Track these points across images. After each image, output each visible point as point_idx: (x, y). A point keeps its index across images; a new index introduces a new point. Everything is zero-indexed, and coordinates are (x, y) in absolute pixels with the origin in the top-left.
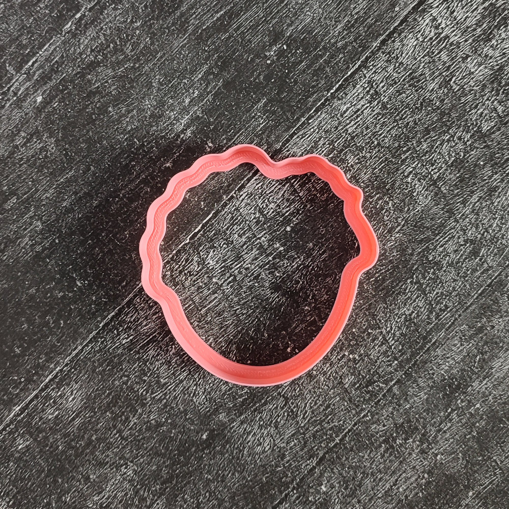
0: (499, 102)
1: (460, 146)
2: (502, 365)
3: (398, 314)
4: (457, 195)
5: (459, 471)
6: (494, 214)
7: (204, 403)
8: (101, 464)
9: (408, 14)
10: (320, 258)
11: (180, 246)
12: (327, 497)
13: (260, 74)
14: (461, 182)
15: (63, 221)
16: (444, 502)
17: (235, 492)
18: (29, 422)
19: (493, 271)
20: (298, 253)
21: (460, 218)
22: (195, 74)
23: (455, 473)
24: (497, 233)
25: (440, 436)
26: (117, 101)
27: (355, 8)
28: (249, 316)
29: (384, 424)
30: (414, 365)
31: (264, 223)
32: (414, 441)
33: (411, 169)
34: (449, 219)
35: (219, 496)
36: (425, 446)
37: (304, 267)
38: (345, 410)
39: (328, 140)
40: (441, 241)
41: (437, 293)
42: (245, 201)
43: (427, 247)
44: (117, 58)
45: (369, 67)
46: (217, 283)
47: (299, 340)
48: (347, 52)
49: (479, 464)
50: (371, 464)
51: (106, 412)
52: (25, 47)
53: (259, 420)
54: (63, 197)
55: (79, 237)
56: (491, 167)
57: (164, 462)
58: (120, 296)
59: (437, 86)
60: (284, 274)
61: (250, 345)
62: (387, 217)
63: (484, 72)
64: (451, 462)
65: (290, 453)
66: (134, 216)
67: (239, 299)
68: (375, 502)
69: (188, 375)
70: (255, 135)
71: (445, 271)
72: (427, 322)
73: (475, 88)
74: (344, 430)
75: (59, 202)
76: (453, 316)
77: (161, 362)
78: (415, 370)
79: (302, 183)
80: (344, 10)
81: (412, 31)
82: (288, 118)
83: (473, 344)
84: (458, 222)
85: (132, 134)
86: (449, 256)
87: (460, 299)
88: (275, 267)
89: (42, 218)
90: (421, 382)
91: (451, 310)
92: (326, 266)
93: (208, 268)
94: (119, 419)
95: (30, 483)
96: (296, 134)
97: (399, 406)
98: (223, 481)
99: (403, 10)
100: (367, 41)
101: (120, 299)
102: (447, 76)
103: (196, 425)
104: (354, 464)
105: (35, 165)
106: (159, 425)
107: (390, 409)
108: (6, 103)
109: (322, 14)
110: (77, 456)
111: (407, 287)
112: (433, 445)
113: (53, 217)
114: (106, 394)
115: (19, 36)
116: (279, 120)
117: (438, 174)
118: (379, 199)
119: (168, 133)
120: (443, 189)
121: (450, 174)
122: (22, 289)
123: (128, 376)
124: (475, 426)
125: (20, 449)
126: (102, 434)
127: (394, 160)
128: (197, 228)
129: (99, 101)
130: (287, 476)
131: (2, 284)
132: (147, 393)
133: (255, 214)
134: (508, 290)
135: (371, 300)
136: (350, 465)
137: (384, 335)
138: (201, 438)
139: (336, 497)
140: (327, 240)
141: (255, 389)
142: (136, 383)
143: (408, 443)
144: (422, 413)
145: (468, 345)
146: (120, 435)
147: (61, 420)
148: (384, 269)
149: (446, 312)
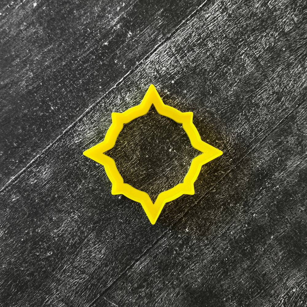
0: (295, 15)
1: (272, 39)
2: (292, 164)
3: (233, 132)
4: (269, 66)
5: (266, 224)
6: (291, 78)
8: (60, 211)
10: (190, 99)
11: (110, 89)
12: (189, 235)
14: (272, 60)
15: (45, 73)
16: (256, 241)
17: (136, 231)
18: (20, 185)
19: (289, 110)
20: (178, 96)
21: (271, 80)
23: (263, 225)
24: (291, 89)
25: (255, 203)
26: (79, 7)
28: (148, 130)
29: (223, 195)
30: (241, 161)
31: (159, 78)
32: (240, 205)
33: (244, 51)
34: (264, 80)
35: (127, 232)
36: (246, 208)
37: (181, 104)
39: (198, 33)
40: (260, 92)
41: (256, 121)
42: (149, 65)
43: (251, 95)
47: (176, 145)
49: (277, 220)
50: (215, 217)
51: (64, 181)
53: (151, 189)
54: (46, 59)
55: (54, 82)
56: (289, 51)
57: (96, 211)
58: (75, 116)
59: (260, 6)
61: (148, 147)
62: (229, 77)
64: (261, 218)
65: (168, 209)
66: (86, 71)
67: (143, 120)
70: (156, 29)
71: (261, 109)
72: (250, 137)
73: (282, 7)
74: (200, 197)
75: (43, 62)
76: (264, 135)
78: (242, 165)
79: (182, 57)
82: (175, 20)
83: (276, 151)
85: (87, 26)
86: (264, 101)
87: (269, 125)
89: (33, 71)
90: (245, 171)
91: (264, 131)
92: (193, 104)
93: (126, 102)
94: (71, 186)
95: (18, 221)
96: (179, 29)
98: (129, 224)
101: (75, 118)
104: (205, 217)
105: (31, 41)
106: (94, 190)
107: (227, 186)
108: (16, 6)
110: (46, 206)
111: (239, 117)
112: (251, 208)
113: (40, 70)
114: (65, 171)
116: (170, 21)
117: (259, 54)
118: (225, 67)
119: (107, 26)
120: (261, 63)
121: (266, 54)
122: (20, 110)
123: (77, 161)
124: (275, 198)
125: (14, 201)
126: (61, 194)
127: (234, 46)
128: (120, 79)
129: (69, 7)
130: (166, 222)
131: (9, 107)
132: (88, 171)
133: (154, 73)
134: (297, 121)
135: (218, 124)
136: (203, 218)
137: (225, 144)
138: (117, 199)
139: (194, 235)
140: (194, 89)
141: (150, 171)
142: (82, 165)
143: (237, 206)
144: (245, 189)
145: (273, 152)
146: (71, 195)
147: (38, 185)
148: (226, 107)
149: (261, 132)
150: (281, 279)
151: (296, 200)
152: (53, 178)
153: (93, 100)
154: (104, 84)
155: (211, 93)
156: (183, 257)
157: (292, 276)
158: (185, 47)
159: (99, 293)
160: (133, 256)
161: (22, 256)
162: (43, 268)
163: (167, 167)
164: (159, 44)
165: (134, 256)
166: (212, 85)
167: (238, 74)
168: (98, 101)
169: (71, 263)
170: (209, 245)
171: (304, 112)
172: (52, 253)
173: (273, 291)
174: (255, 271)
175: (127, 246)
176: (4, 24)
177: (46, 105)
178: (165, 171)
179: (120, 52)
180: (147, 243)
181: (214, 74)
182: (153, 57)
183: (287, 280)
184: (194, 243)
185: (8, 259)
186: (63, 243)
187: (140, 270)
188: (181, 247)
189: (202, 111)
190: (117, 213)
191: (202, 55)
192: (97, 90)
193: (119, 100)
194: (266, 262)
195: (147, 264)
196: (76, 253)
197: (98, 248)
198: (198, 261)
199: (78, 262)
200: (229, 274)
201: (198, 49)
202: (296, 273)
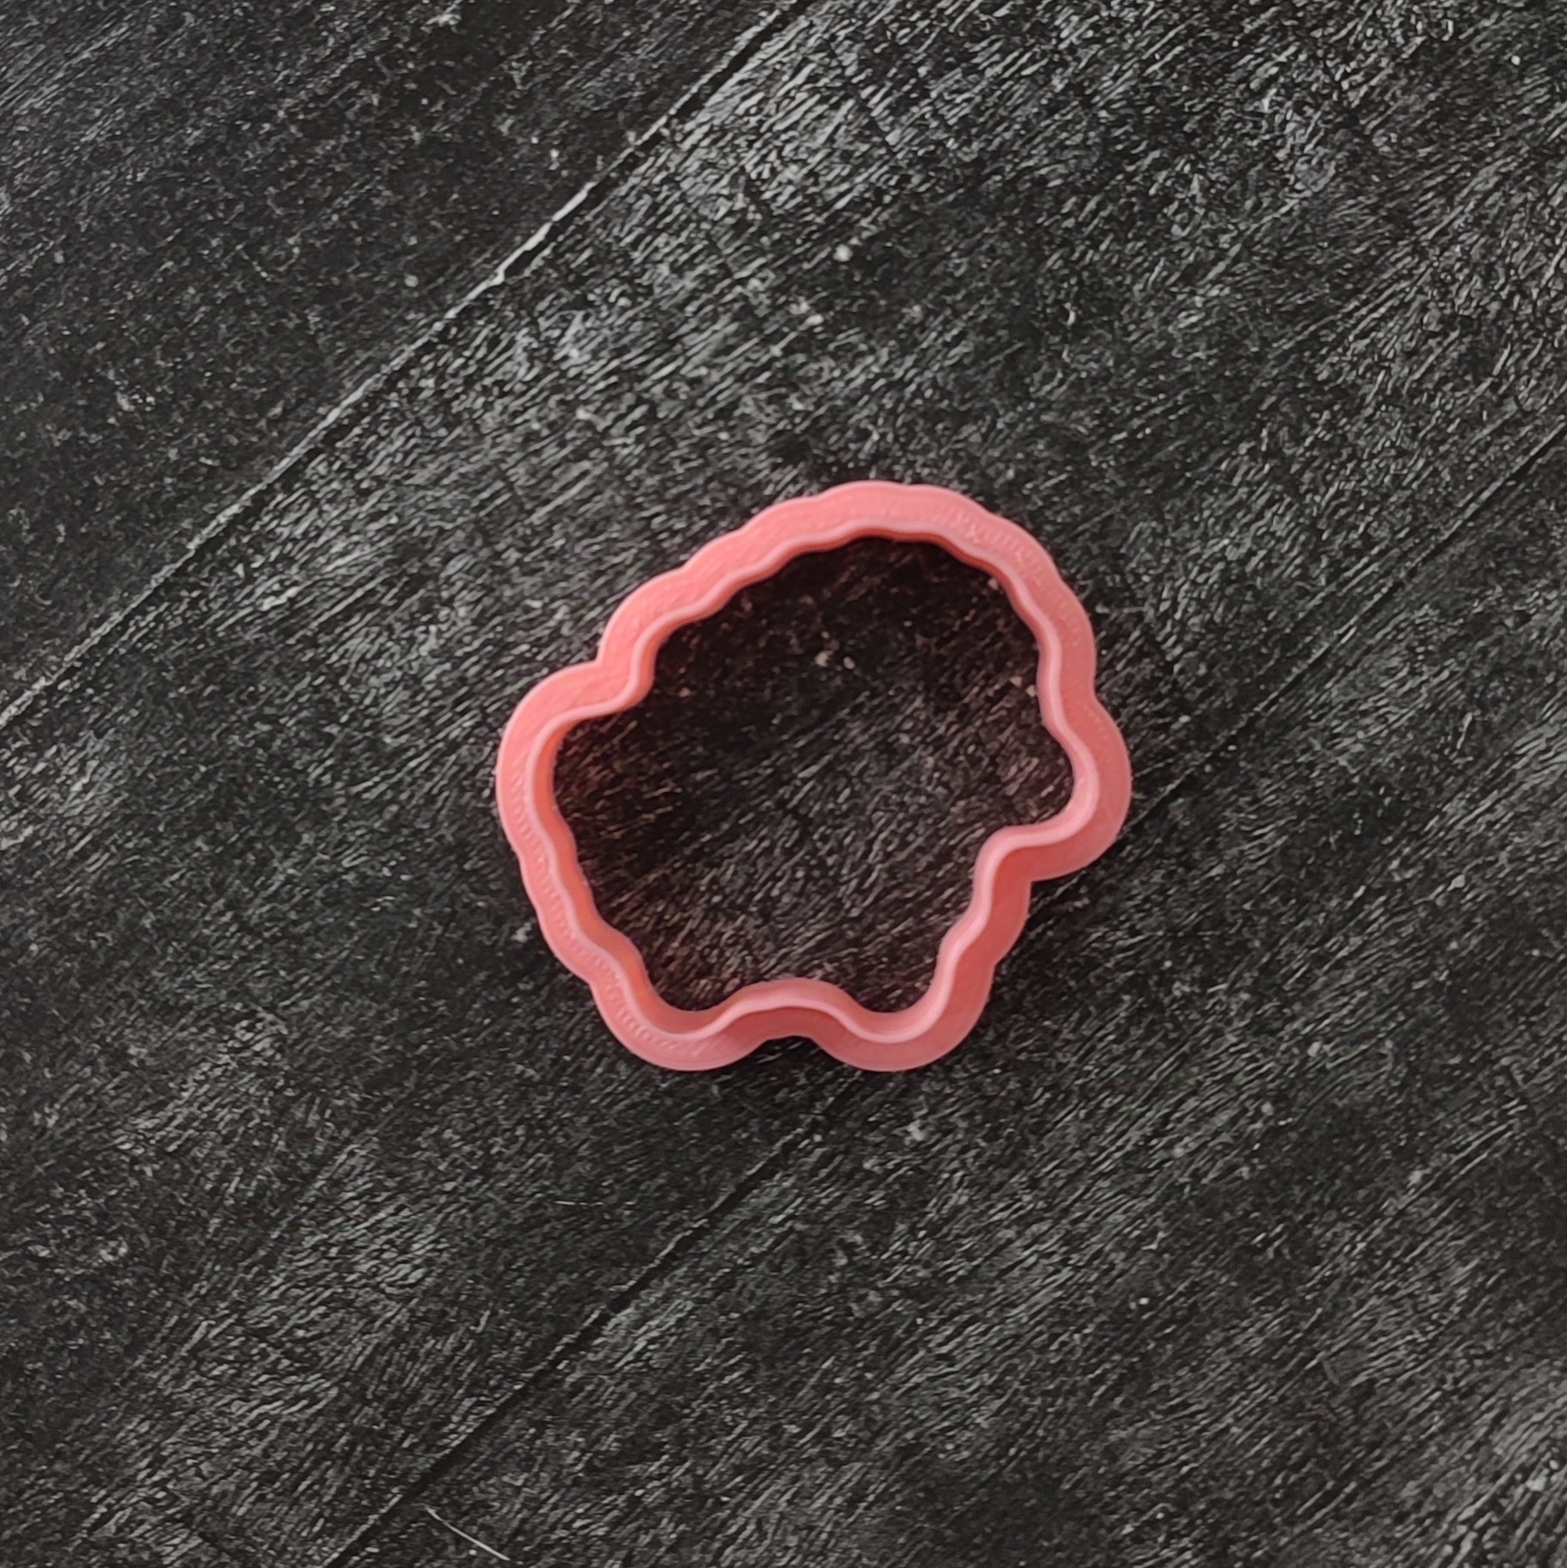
2: (1547, 750)
3: (1198, 556)
4: (1426, 163)
5: (1380, 1100)
6: (1551, 236)
8: (168, 1011)
10: (945, 357)
11: (473, 295)
12: (924, 1162)
14: (1440, 121)
15: (82, 190)
16: (1321, 1202)
17: (615, 1130)
19: (1536, 429)
20: (869, 337)
21: (1433, 242)
23: (1369, 1105)
24: (1555, 300)
25: (1322, 979)
29: (1132, 926)
30: (1245, 732)
31: (761, 232)
32: (1231, 992)
33: (1274, 70)
34: (1393, 244)
36: (1269, 1007)
37: (889, 386)
40: (1363, 317)
41: (1339, 493)
42: (700, 153)
43: (1314, 335)
46: (589, 425)
47: (858, 630)
49: (1450, 1080)
50: (1079, 1060)
51: (193, 836)
53: (709, 889)
54: (86, 111)
55: (134, 249)
56: (1547, 73)
57: (380, 1016)
58: (260, 451)
62: (1183, 227)
64: (1354, 1067)
66: (323, 185)
67: (663, 481)
68: (1088, 1188)
69: (478, 725)
71: (1369, 420)
72: (1298, 589)
75: (73, 127)
76: (1387, 574)
77: (387, 677)
78: (1250, 750)
79: (899, 101)
83: (1453, 674)
84: (1423, 255)
86: (1388, 369)
87: (1415, 518)
88: (789, 380)
89: (11, 179)
90: (1267, 790)
91: (1382, 553)
92: (964, 386)
93: (563, 374)
94: (237, 862)
98: (573, 1089)
101: (258, 462)
103: (493, 893)
104: (1023, 1057)
106: (369, 888)
107: (1157, 878)
110: (86, 980)
111: (1236, 468)
113: (52, 175)
114: (197, 777)
117: (1364, 89)
118: (1158, 165)
120: (1378, 141)
121: (1406, 91)
123: (273, 720)
124: (1442, 950)
126: (177, 910)
127: (1215, 36)
128: (528, 236)
130: (791, 1084)
132: (335, 779)
133: (730, 197)
135: (1109, 507)
137: (1148, 626)
138: (508, 942)
139: (955, 1164)
140: (970, 298)
141: (702, 783)
142: (303, 744)
143: (1213, 995)
144: (1264, 898)
145: (1436, 675)
146: (236, 918)
147: (43, 857)
148: (1160, 403)
149: (1365, 560)
150: (1459, 1421)
151: (1563, 963)
152: (127, 819)
153: (368, 361)
154: (429, 264)
155: (1072, 318)
156: (888, 1288)
157: (1526, 1400)
158: (916, 41)
159: (396, 1482)
160: (595, 1277)
162: (75, 1334)
163: (805, 757)
164: (763, 24)
165: (603, 1279)
166: (1079, 275)
167: (1233, 209)
168: (397, 363)
169: (235, 1307)
170: (1042, 1219)
172: (123, 1251)
173: (1411, 1484)
174: (1307, 1373)
175: (559, 1219)
177: (85, 381)
178: (787, 783)
179: (531, 74)
180: (679, 1205)
181: (1091, 205)
182: (726, 102)
183: (1496, 1423)
184: (957, 1209)
186: (191, 1194)
187: (637, 1357)
188: (878, 1227)
189: (1011, 426)
190: (505, 1029)
191: (1020, 89)
192: (390, 298)
193: (521, 356)
194: (1374, 1322)
195: (680, 1322)
196: (262, 1253)
197: (391, 1230)
198: (978, 1311)
199: (276, 1303)
200: (1155, 1387)
201: (996, 57)
202: (1551, 1386)
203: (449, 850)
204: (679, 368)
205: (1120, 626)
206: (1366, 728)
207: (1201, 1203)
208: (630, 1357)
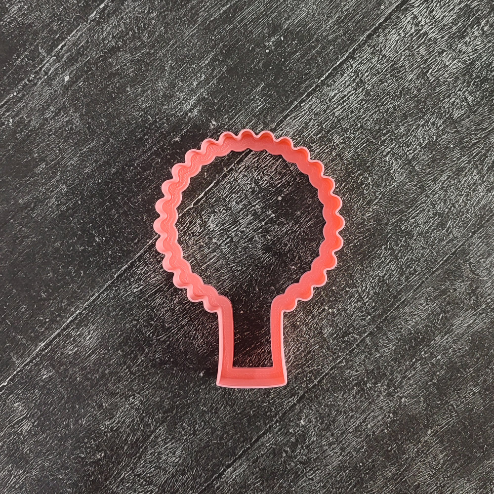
0: (469, 92)
1: (434, 131)
2: (461, 323)
3: (372, 275)
4: (429, 173)
5: (420, 413)
6: (461, 192)
7: (202, 346)
8: (113, 394)
9: (392, 12)
10: (306, 225)
11: (185, 210)
12: (305, 430)
13: (259, 62)
14: (432, 162)
15: (85, 185)
16: (406, 438)
17: (226, 423)
18: (52, 356)
19: (458, 242)
20: (287, 220)
21: (431, 194)
22: (203, 60)
23: (417, 414)
24: (462, 208)
25: (405, 382)
26: (134, 82)
27: (345, 6)
28: (243, 272)
29: (357, 370)
30: (384, 320)
31: (259, 193)
32: (382, 386)
33: (390, 150)
34: (421, 194)
35: (213, 426)
36: (391, 390)
37: (292, 232)
38: (323, 357)
39: (317, 122)
40: (413, 213)
41: (408, 259)
42: (243, 173)
43: (401, 218)
44: (135, 44)
45: (355, 58)
46: (216, 243)
48: (337, 45)
49: (438, 407)
50: (344, 404)
51: (117, 350)
52: (56, 32)
53: (249, 362)
54: (85, 164)
55: (99, 200)
56: (460, 149)
57: (166, 395)
58: (132, 251)
59: (415, 77)
60: (274, 237)
61: (243, 298)
62: (367, 191)
63: (457, 66)
64: (413, 404)
65: (274, 391)
66: (147, 183)
67: (235, 258)
68: (346, 436)
69: (189, 321)
70: (253, 116)
71: (415, 240)
72: (398, 283)
73: (449, 79)
74: (322, 373)
75: (82, 168)
76: (420, 279)
77: (166, 309)
78: (386, 325)
80: (336, 7)
81: (395, 28)
82: (283, 102)
83: (437, 304)
85: (146, 111)
86: (420, 227)
87: (427, 265)
88: (266, 231)
89: (67, 182)
90: (390, 335)
91: (419, 274)
92: (311, 231)
93: (209, 230)
94: (129, 356)
95: (52, 408)
96: (289, 115)
97: (371, 355)
98: (216, 413)
99: (387, 8)
100: (355, 35)
101: (132, 254)
102: (424, 68)
103: (194, 364)
104: (329, 403)
105: (62, 136)
106: (163, 362)
107: (363, 357)
108: (38, 81)
109: (316, 10)
110: (92, 387)
111: (382, 252)
112: (398, 389)
113: (77, 181)
114: (118, 335)
115: (51, 22)
116: (275, 103)
117: (413, 154)
118: (360, 175)
119: (178, 111)
120: (416, 168)
121: (423, 155)
122: (49, 243)
123: (137, 320)
124: (435, 375)
125: (44, 379)
126: (114, 369)
127: (374, 141)
128: (199, 195)
129: (119, 82)
130: (271, 411)
131: (32, 238)
132: (153, 335)
133: (251, 184)
134: (470, 258)
135: (349, 263)
136: (326, 404)
137: (360, 293)
138: (198, 376)
139: (313, 430)
140: (313, 209)
141: (247, 335)
142: (145, 326)
143: (377, 387)
144: (390, 362)
145: (433, 305)
146: (129, 371)
147: (80, 356)
148: (362, 236)
149: (414, 276)
151: (466, 377)
156: (297, 461)
157: (458, 488)
160: (222, 460)
161: (59, 458)
162: (91, 476)
165: (225, 460)
169: (131, 469)
170: (335, 444)
171: (481, 244)
172: (103, 455)
174: (403, 482)
175: (213, 445)
176: (21, 109)
177: (87, 234)
180: (243, 441)
181: (343, 185)
182: (249, 160)
184: (313, 442)
185: (40, 462)
186: (120, 440)
187: (233, 480)
188: (294, 446)
190: (198, 398)
191: (324, 155)
193: (198, 226)
194: (419, 469)
195: (244, 471)
196: (138, 455)
197: (171, 449)
198: (319, 467)
199: (142, 467)
200: (364, 486)
201: (318, 147)
202: (464, 484)
203: (183, 353)
204: (238, 228)
205: (353, 294)
206: (415, 319)
207: (375, 439)
208: (232, 480)
